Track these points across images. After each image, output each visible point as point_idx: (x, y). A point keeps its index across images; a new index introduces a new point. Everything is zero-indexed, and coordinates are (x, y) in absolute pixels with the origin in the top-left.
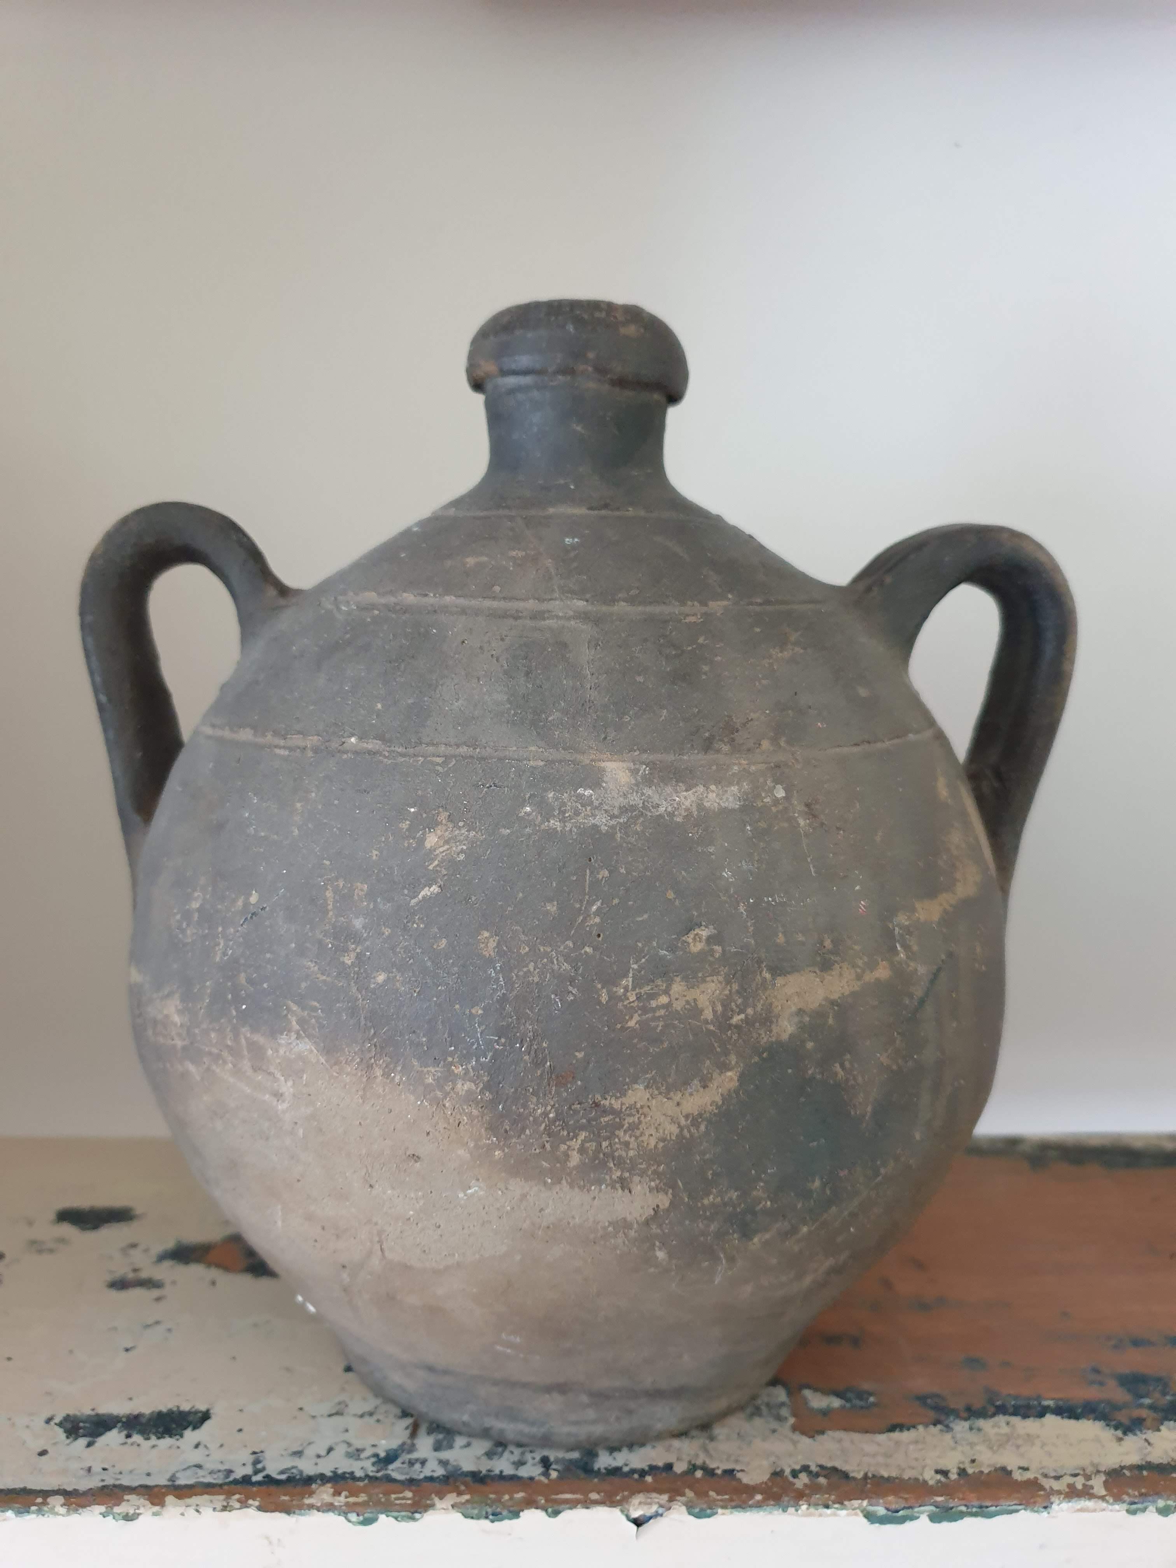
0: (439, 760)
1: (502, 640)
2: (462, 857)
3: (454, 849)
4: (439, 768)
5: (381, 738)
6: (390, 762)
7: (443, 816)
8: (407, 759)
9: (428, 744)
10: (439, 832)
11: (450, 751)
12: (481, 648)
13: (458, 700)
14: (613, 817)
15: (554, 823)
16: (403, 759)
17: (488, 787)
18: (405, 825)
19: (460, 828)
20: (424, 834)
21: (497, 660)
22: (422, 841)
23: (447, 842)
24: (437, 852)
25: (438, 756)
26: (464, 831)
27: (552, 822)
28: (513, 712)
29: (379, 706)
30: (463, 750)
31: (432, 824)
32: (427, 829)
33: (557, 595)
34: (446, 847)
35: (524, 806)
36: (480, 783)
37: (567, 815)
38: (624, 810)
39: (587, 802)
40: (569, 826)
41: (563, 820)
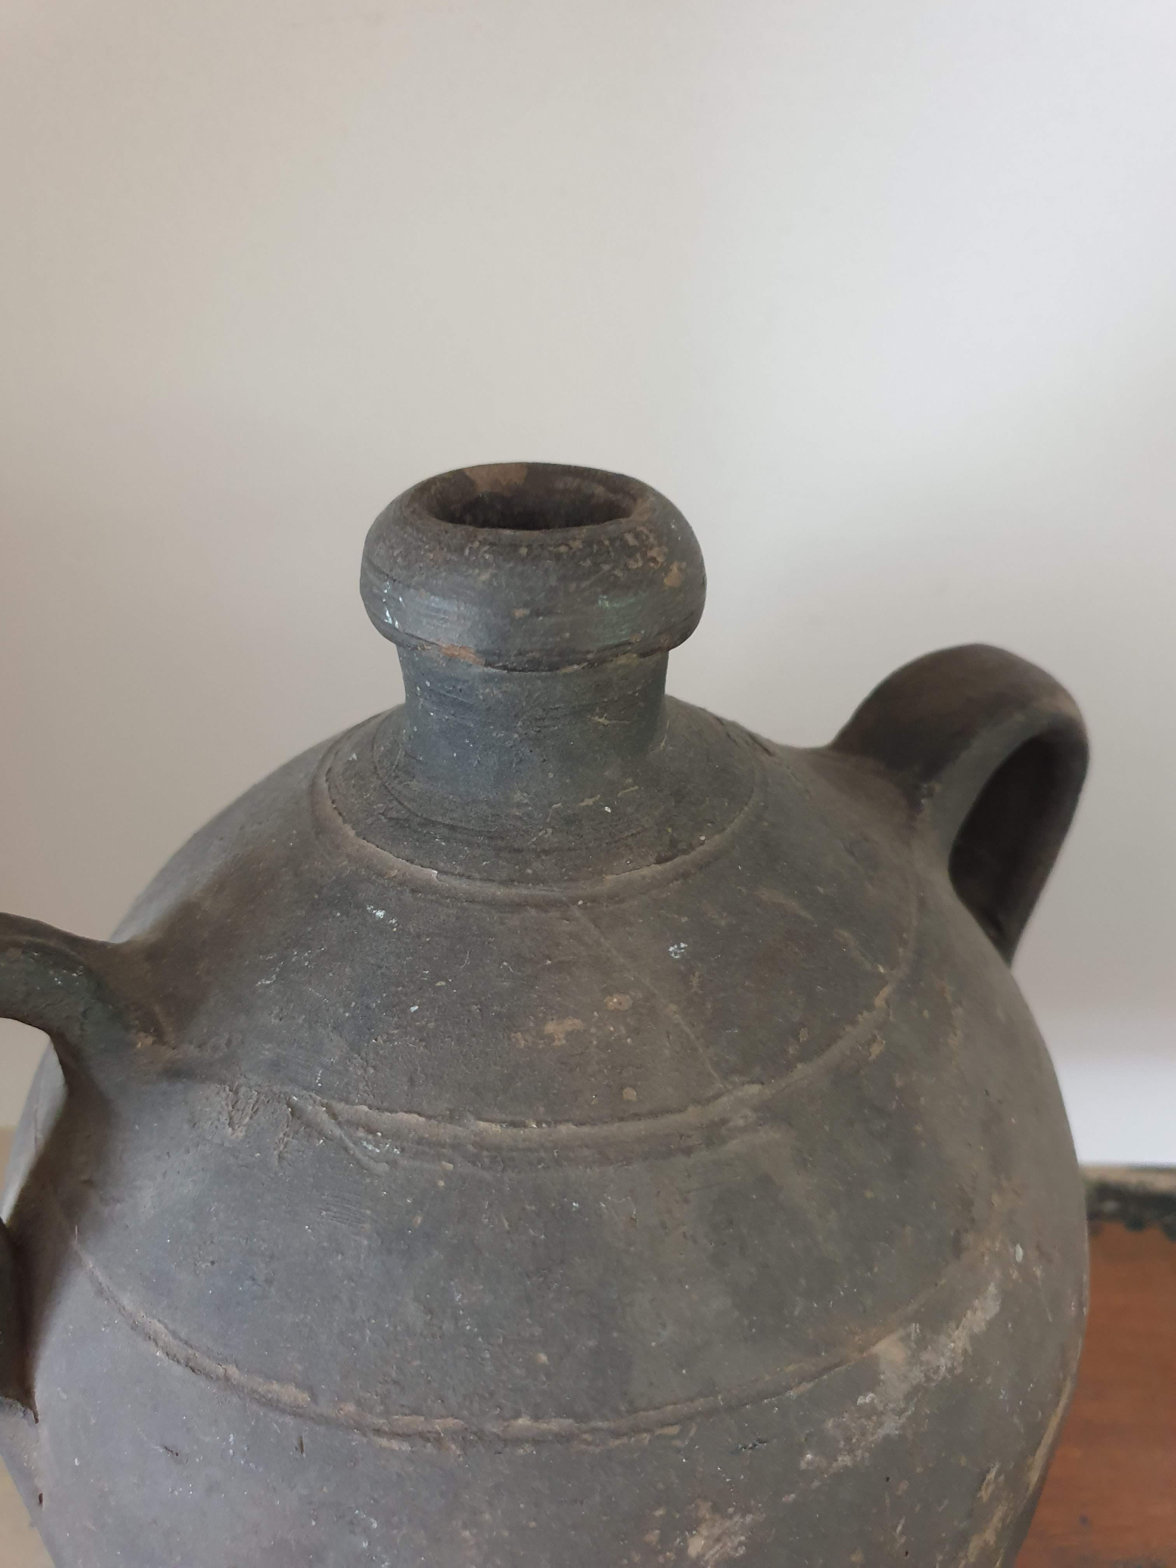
0: (674, 1430)
1: (686, 1201)
2: (742, 1551)
3: (729, 1544)
4: (678, 1443)
5: (564, 1412)
6: (598, 1450)
7: (704, 1510)
8: (625, 1440)
9: (645, 1410)
10: (705, 1532)
11: (685, 1409)
12: (664, 1226)
13: (664, 1326)
14: (900, 1413)
15: (844, 1460)
16: (618, 1442)
17: (751, 1448)
18: (653, 1536)
19: (730, 1517)
20: (685, 1540)
21: (695, 1242)
22: (682, 1552)
23: (718, 1540)
24: (706, 1558)
25: (672, 1425)
26: (737, 1518)
27: (840, 1459)
28: (746, 1322)
29: (543, 1358)
30: (700, 1404)
31: (692, 1525)
32: (687, 1533)
33: (719, 1085)
34: (717, 1547)
35: (802, 1454)
36: (740, 1446)
37: (854, 1441)
38: (908, 1397)
39: (870, 1412)
40: (859, 1453)
41: (851, 1452)
